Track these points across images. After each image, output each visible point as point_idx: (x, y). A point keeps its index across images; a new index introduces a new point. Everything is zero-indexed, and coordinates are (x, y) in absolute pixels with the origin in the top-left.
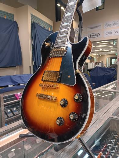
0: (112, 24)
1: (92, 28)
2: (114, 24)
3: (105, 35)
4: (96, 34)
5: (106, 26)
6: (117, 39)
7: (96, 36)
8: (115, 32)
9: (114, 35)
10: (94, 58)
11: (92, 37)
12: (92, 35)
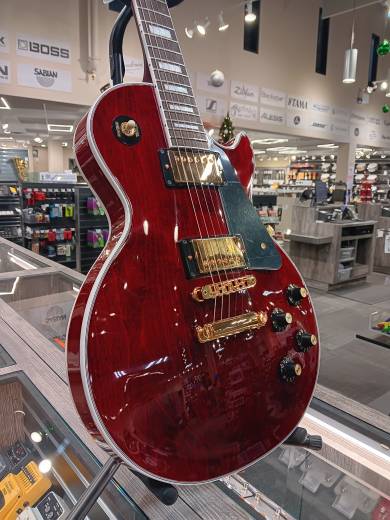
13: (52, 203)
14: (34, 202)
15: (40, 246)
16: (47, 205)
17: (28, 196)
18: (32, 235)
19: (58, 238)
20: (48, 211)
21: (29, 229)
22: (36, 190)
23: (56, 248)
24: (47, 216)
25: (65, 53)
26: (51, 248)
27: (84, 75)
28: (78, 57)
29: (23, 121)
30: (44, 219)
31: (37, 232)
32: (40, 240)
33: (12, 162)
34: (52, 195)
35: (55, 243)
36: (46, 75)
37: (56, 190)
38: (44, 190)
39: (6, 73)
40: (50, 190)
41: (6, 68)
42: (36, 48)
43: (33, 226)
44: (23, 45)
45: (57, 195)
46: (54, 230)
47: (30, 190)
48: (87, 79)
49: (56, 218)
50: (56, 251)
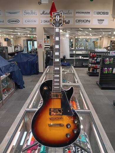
0: (30, 12)
1: (10, 13)
2: (32, 13)
3: (24, 23)
4: (15, 20)
5: (25, 14)
6: (36, 28)
7: (15, 23)
8: (33, 21)
9: (33, 24)
10: (11, 40)
11: (11, 22)
12: (12, 20)
13: (97, 57)
14: (93, 57)
15: (92, 69)
16: (96, 58)
17: (91, 56)
18: (91, 66)
19: (98, 67)
20: (96, 60)
21: (90, 65)
22: (93, 54)
23: (97, 70)
24: (95, 61)
25: (107, 13)
26: (95, 70)
27: (112, 19)
28: (111, 14)
29: (96, 32)
30: (95, 62)
31: (92, 65)
32: (93, 68)
33: (94, 42)
34: (97, 55)
35: (97, 69)
36: (101, 21)
37: (99, 54)
38: (96, 54)
39: (89, 22)
40: (97, 54)
41: (90, 20)
42: (99, 13)
43: (91, 64)
44: (95, 13)
45: (99, 55)
46: (97, 65)
47: (92, 54)
48: (113, 20)
49: (98, 62)
50: (97, 71)
